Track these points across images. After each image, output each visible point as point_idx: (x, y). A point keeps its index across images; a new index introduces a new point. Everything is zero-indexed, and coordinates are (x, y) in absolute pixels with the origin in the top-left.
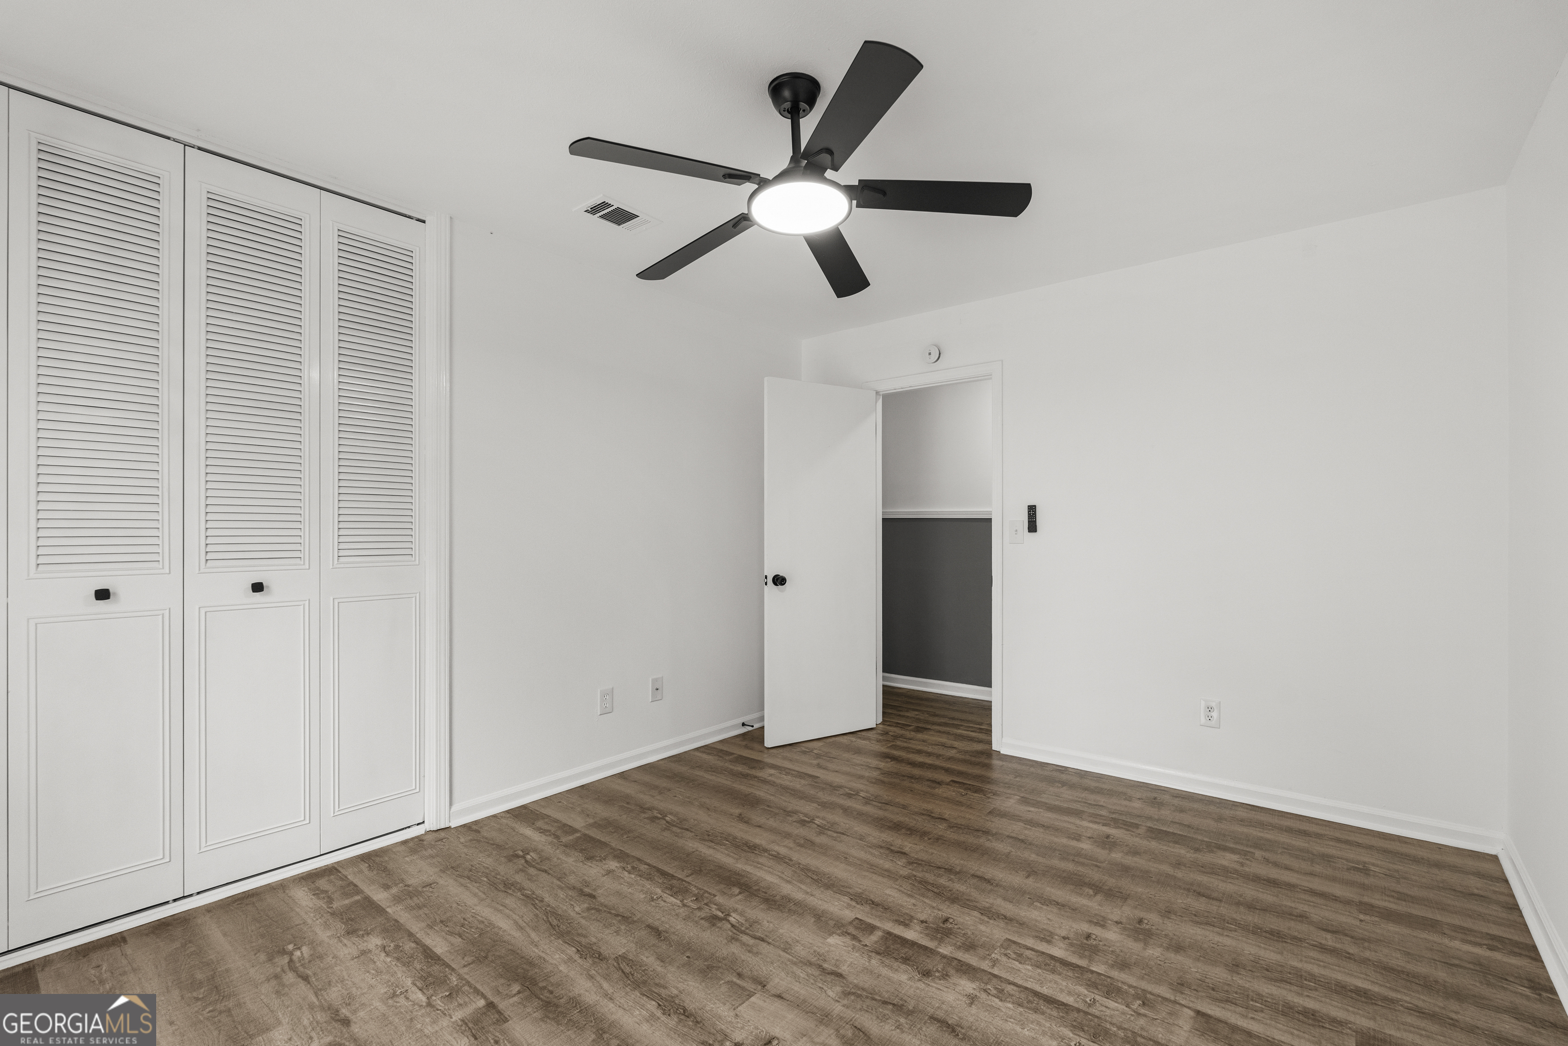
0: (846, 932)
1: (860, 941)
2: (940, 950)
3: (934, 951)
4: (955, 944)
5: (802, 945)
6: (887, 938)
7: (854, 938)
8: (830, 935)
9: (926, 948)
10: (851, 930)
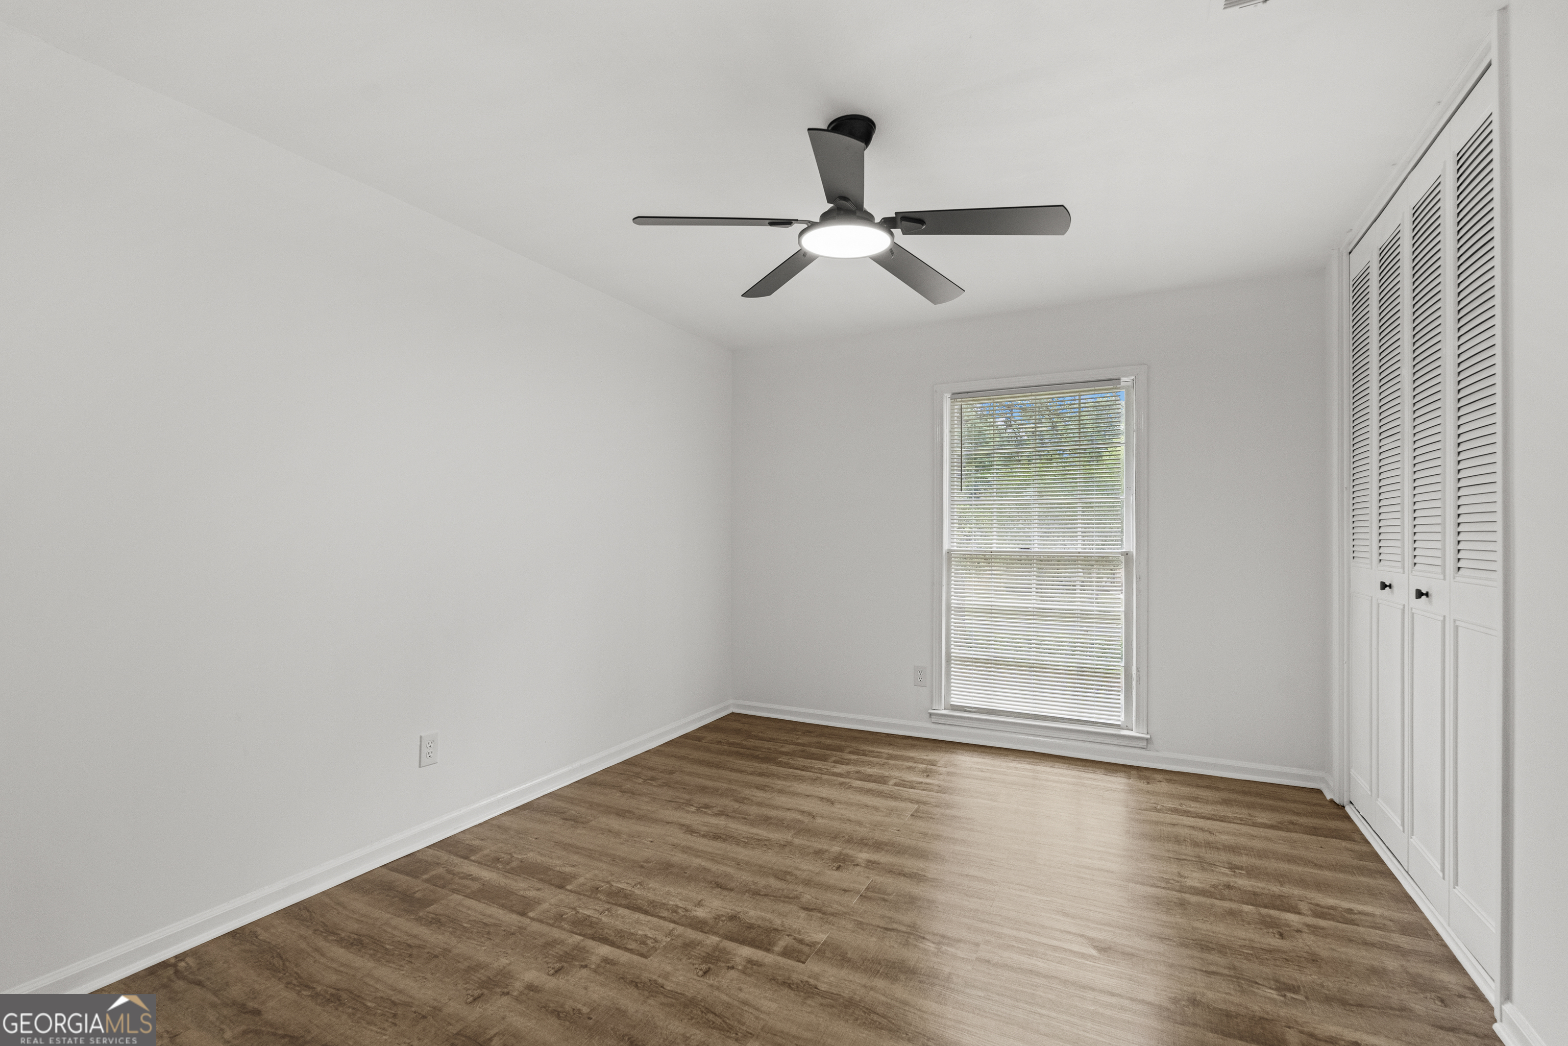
0: (811, 946)
1: (795, 939)
2: (718, 939)
3: (723, 938)
4: (702, 947)
5: (847, 929)
6: (769, 945)
7: (801, 942)
8: (825, 941)
9: (732, 939)
10: (806, 949)
